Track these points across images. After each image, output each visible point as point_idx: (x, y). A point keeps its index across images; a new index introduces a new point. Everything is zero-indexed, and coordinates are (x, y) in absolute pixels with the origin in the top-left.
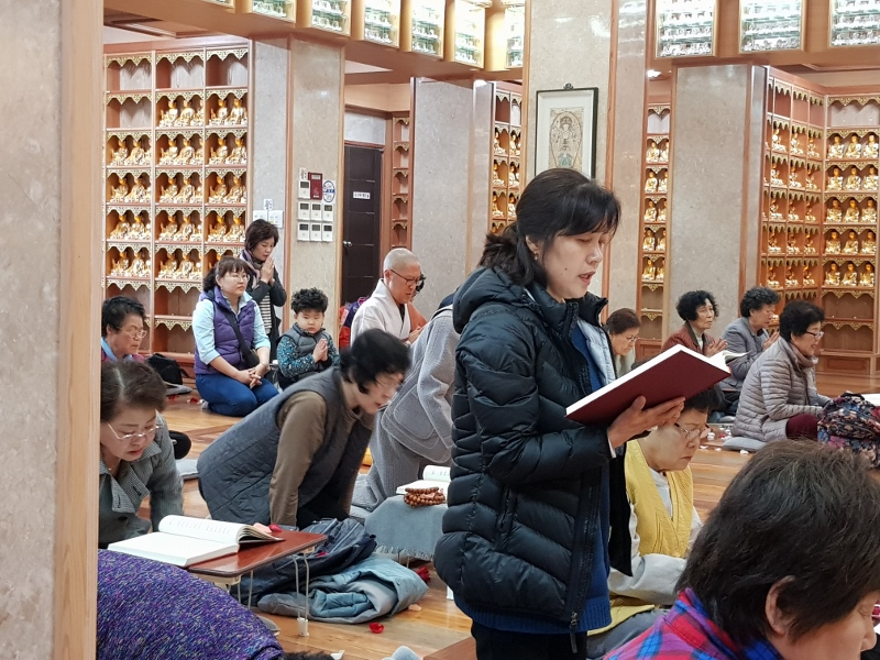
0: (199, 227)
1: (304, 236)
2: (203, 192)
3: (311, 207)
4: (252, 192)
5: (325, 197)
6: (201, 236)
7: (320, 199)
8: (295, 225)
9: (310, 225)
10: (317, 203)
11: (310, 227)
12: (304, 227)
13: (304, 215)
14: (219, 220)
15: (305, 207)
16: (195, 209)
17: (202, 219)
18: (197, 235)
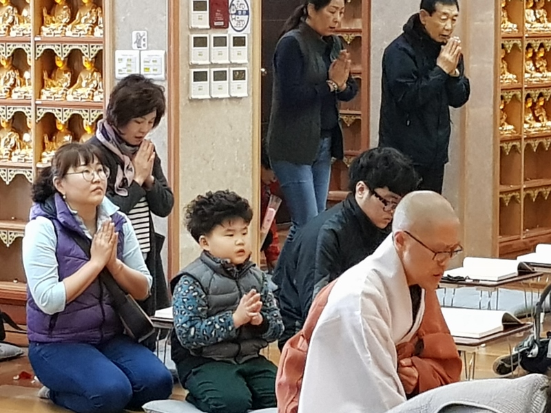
0: (27, 75)
1: (200, 90)
2: (31, 18)
3: (210, 42)
4: (113, 21)
5: (234, 23)
6: (29, 90)
7: (225, 26)
8: (186, 74)
9: (210, 72)
10: (220, 34)
11: (211, 76)
12: (200, 77)
13: (200, 57)
14: (59, 64)
15: (201, 42)
16: (19, 46)
17: (31, 63)
18: (24, 89)
